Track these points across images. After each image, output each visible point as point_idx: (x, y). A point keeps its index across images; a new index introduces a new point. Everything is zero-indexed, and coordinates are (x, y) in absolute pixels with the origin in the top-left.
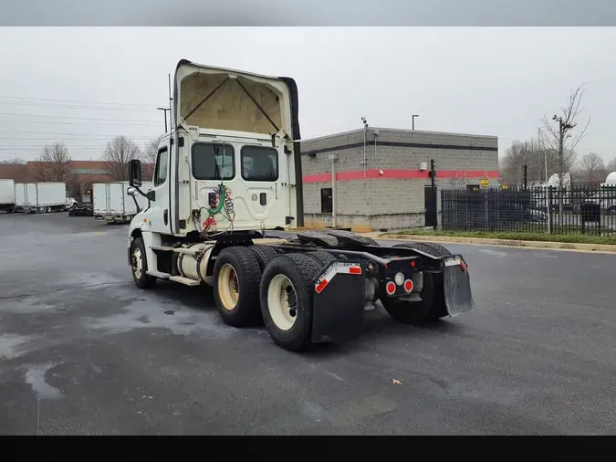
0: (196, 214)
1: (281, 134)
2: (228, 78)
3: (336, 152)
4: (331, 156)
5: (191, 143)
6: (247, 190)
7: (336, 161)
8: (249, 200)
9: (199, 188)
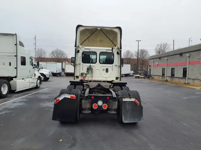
0: (82, 74)
1: (116, 48)
2: (97, 29)
3: (190, 53)
4: (187, 55)
5: (82, 52)
6: (101, 67)
7: (189, 57)
8: (101, 71)
9: (84, 66)
